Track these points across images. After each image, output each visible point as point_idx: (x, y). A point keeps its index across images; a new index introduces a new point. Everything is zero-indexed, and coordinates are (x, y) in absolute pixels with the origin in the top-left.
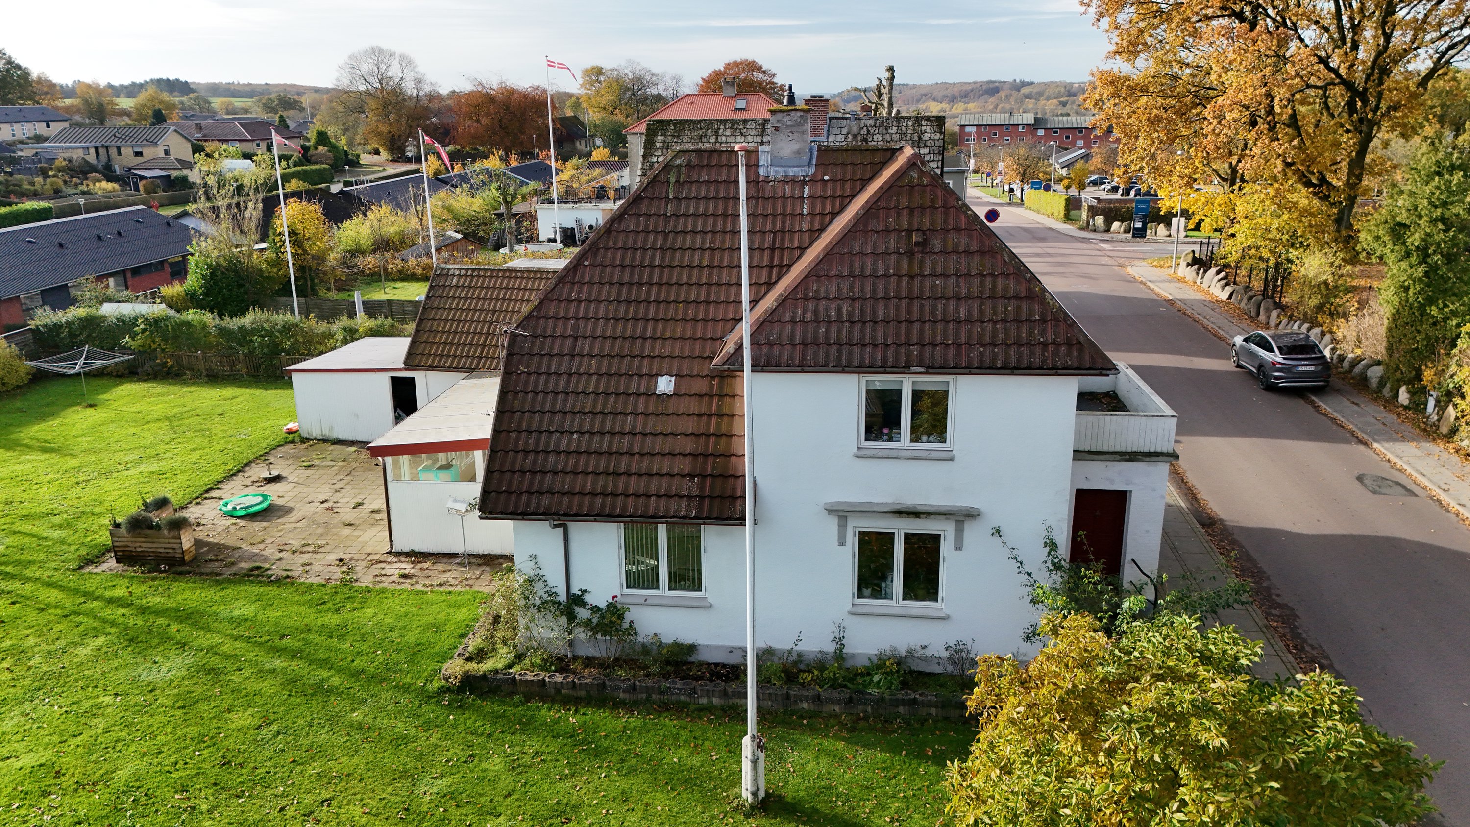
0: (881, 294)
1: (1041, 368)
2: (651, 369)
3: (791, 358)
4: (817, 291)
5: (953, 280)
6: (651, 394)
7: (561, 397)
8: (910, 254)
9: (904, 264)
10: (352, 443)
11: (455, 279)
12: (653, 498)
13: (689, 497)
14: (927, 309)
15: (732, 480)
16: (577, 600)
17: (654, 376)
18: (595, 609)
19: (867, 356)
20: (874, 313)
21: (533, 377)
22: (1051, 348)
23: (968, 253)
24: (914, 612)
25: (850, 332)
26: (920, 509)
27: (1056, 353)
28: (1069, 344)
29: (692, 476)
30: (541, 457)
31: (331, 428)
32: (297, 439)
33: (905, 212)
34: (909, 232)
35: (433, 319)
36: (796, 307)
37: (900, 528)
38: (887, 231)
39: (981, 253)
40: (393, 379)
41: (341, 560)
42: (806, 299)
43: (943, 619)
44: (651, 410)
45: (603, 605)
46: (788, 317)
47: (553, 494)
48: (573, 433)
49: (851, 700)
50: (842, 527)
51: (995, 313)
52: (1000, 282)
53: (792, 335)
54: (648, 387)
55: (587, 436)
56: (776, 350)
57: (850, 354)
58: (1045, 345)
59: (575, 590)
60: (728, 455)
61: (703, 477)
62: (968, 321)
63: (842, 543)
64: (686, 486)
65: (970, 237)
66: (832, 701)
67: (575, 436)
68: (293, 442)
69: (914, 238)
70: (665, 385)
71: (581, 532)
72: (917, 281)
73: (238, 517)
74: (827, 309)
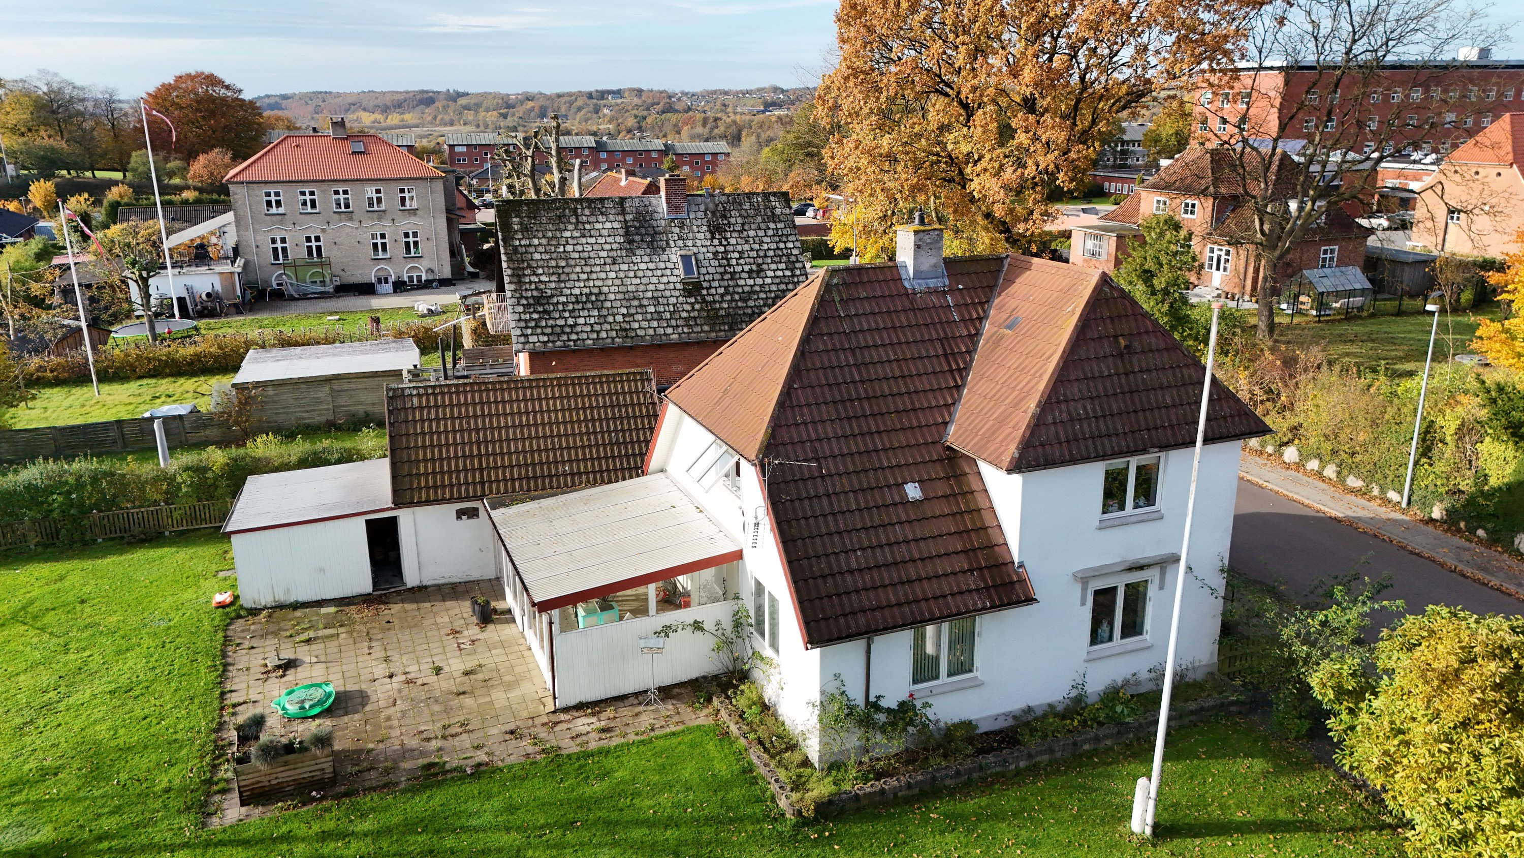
0: (1111, 392)
1: (1228, 437)
2: (896, 479)
3: (1062, 455)
4: (1065, 395)
5: (1154, 374)
6: (906, 502)
7: (830, 518)
8: (1121, 355)
9: (1119, 363)
10: (320, 603)
11: (415, 401)
12: (949, 597)
13: (977, 590)
14: (1144, 399)
15: (1003, 567)
16: (874, 706)
17: (900, 486)
18: (889, 711)
19: (1114, 444)
20: (1110, 408)
21: (797, 503)
22: (1229, 420)
23: (1158, 350)
24: (1129, 648)
25: (1098, 426)
26: (1143, 562)
27: (1233, 423)
28: (1239, 415)
29: (971, 570)
30: (839, 578)
31: (288, 591)
32: (243, 613)
33: (1108, 321)
34: (1116, 337)
35: (408, 448)
36: (1053, 411)
37: (1121, 582)
38: (1100, 338)
39: (1167, 349)
40: (368, 522)
41: (512, 732)
42: (1058, 402)
43: (1148, 648)
44: (913, 517)
45: (894, 706)
46: (1050, 419)
47: (864, 612)
48: (855, 551)
49: (1119, 733)
50: (1084, 590)
51: (1189, 397)
52: (1185, 371)
53: (1057, 435)
54: (901, 497)
55: (869, 551)
56: (1048, 449)
57: (1102, 444)
58: (1225, 417)
59: (872, 699)
60: (991, 546)
61: (980, 569)
62: (1174, 406)
63: (1083, 603)
64: (972, 582)
65: (1157, 337)
66: (1106, 737)
67: (859, 553)
68: (239, 617)
69: (1122, 342)
70: (913, 491)
71: (881, 643)
72: (1131, 377)
73: (314, 717)
74: (1076, 409)
